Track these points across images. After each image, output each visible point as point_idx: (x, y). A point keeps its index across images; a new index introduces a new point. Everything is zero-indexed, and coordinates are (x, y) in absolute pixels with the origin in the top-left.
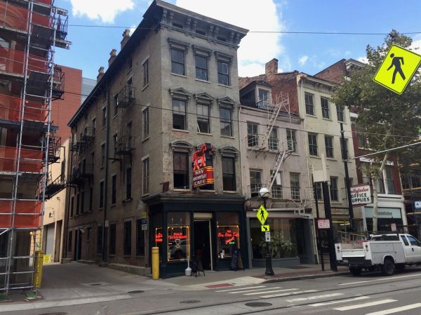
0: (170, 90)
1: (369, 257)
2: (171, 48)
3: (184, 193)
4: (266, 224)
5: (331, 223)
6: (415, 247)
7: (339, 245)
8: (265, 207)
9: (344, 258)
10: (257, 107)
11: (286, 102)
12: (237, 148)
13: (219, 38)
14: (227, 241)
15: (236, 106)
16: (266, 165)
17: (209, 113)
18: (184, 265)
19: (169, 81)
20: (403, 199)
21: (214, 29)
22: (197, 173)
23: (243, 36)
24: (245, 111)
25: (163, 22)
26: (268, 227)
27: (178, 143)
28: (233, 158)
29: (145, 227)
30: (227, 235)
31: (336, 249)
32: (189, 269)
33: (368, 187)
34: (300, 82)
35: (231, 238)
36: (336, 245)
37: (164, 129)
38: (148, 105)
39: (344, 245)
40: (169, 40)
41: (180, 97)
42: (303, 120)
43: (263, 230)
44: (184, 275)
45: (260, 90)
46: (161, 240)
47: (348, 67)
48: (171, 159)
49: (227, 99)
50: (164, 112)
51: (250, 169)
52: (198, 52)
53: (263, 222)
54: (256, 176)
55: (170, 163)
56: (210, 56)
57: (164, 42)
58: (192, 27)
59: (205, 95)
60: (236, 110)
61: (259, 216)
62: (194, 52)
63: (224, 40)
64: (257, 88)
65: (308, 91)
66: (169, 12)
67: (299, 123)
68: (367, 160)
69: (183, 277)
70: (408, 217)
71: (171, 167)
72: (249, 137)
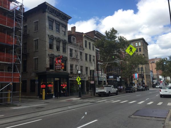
0: (49, 35)
1: (106, 91)
2: (49, 20)
3: (52, 71)
4: (80, 82)
5: (94, 82)
6: (114, 89)
7: (97, 88)
8: (79, 77)
9: (98, 92)
10: (72, 43)
11: (81, 43)
12: (67, 57)
13: (63, 18)
14: (63, 87)
15: (67, 43)
16: (74, 63)
17: (59, 44)
18: (52, 95)
19: (48, 32)
20: (106, 75)
21: (62, 15)
22: (57, 65)
23: (70, 19)
24: (70, 45)
25: (47, 10)
26: (80, 83)
27: (51, 54)
28: (66, 60)
29: (37, 83)
30: (63, 85)
31: (96, 89)
32: (54, 96)
33: (101, 72)
34: (84, 37)
35: (64, 86)
36: (96, 88)
37: (47, 49)
38: (38, 38)
39: (99, 88)
40: (48, 17)
41: (52, 38)
42: (84, 49)
43: (79, 84)
44: (52, 98)
45: (73, 38)
46: (45, 87)
47: (96, 33)
48: (49, 59)
49: (65, 40)
50: (47, 43)
51: (70, 64)
52: (57, 23)
53: (79, 81)
54: (71, 66)
55: (48, 61)
56: (60, 24)
57: (47, 18)
58: (55, 13)
59: (59, 38)
60: (67, 44)
61: (77, 80)
62: (56, 22)
63: (64, 19)
64: (72, 37)
65: (86, 40)
66: (49, 7)
67: (83, 50)
68: (101, 64)
69: (52, 99)
70: (107, 80)
71: (49, 62)
72: (70, 54)
